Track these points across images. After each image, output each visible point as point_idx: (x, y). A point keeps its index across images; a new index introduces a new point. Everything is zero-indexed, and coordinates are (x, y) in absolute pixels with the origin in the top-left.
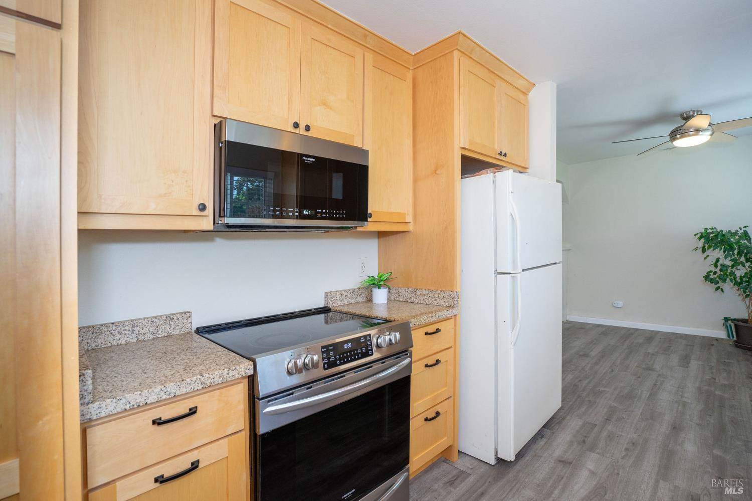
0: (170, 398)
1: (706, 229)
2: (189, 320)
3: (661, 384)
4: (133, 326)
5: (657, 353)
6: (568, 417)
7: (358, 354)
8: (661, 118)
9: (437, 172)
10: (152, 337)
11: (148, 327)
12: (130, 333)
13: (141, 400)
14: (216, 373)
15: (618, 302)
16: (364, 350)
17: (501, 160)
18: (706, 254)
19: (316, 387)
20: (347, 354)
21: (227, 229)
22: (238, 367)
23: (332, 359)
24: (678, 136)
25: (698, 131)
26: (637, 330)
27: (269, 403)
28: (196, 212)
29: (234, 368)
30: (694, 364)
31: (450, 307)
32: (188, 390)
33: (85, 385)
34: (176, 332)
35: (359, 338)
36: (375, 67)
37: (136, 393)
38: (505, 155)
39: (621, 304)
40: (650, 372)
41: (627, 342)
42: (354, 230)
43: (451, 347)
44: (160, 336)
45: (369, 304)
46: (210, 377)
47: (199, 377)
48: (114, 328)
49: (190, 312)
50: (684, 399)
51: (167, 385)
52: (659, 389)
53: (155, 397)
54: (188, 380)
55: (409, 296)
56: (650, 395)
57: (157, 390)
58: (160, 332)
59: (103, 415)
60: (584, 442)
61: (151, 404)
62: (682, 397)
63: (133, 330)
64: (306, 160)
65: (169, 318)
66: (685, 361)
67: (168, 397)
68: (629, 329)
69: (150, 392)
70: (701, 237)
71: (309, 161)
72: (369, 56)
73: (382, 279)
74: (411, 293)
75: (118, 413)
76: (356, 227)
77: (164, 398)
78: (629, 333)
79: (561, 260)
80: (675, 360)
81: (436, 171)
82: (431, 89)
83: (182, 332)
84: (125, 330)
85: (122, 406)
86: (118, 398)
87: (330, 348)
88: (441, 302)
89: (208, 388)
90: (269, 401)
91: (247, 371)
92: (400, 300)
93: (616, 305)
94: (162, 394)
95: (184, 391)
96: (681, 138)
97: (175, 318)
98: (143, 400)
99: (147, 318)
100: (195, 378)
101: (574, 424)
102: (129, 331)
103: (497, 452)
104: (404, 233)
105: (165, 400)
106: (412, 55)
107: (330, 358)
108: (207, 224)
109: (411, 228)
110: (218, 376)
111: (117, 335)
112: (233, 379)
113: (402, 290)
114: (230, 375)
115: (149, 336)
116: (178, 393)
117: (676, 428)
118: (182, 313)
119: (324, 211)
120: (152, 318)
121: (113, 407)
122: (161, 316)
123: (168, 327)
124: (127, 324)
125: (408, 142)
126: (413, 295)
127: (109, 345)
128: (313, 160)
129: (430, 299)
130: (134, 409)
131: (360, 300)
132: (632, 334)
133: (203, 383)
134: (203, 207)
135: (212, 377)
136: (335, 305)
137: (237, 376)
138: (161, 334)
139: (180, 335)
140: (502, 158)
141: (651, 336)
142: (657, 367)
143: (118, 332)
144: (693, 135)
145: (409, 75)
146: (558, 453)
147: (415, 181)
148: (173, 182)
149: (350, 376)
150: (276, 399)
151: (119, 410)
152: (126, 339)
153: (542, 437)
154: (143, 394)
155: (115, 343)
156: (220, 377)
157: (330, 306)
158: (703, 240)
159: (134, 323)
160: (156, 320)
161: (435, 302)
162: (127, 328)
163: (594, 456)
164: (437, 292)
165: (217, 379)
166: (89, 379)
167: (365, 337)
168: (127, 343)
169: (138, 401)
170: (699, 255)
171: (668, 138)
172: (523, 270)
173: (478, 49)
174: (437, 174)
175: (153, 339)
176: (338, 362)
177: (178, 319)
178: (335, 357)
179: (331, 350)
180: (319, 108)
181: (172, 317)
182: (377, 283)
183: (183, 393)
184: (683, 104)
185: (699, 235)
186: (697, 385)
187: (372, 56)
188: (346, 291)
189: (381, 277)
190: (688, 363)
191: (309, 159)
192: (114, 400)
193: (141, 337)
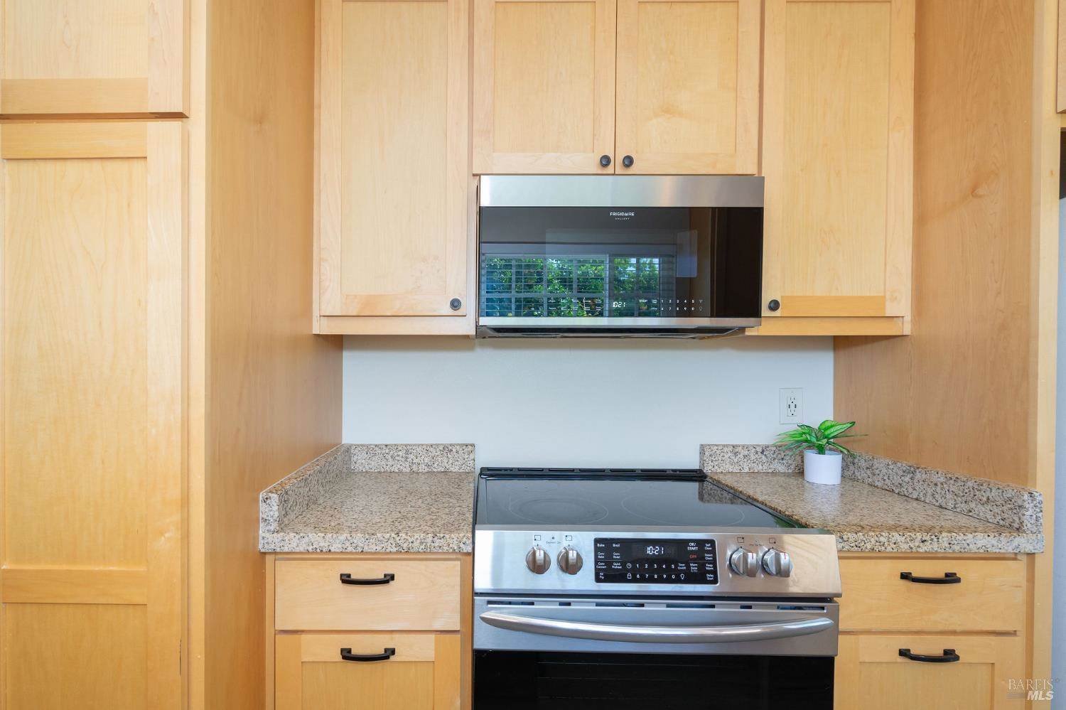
0: (356, 553)
2: (472, 456)
4: (407, 452)
7: (678, 573)
9: (980, 191)
10: (427, 470)
11: (423, 457)
12: (403, 460)
13: (324, 545)
14: (416, 536)
16: (694, 567)
19: (577, 606)
20: (651, 565)
21: (497, 334)
22: (447, 536)
23: (617, 566)
27: (490, 606)
28: (447, 310)
29: (442, 535)
31: (1007, 528)
32: (379, 548)
33: (271, 511)
34: (455, 469)
35: (686, 542)
37: (319, 534)
42: (740, 336)
44: (435, 470)
45: (793, 481)
46: (407, 540)
47: (393, 535)
48: (387, 451)
49: (473, 445)
51: (354, 535)
53: (340, 546)
54: (379, 535)
57: (342, 537)
58: (435, 465)
59: (286, 549)
61: (335, 553)
63: (407, 458)
64: (617, 217)
65: (447, 449)
67: (354, 551)
69: (334, 537)
71: (625, 217)
73: (828, 432)
74: (901, 473)
75: (301, 553)
76: (742, 329)
77: (350, 549)
81: (974, 190)
83: (461, 471)
84: (398, 456)
85: (304, 545)
86: (301, 535)
87: (614, 545)
88: (983, 512)
89: (405, 554)
90: (490, 602)
91: (462, 545)
92: (877, 483)
94: (348, 544)
95: (373, 548)
97: (454, 450)
98: (326, 545)
99: (422, 445)
100: (389, 535)
102: (402, 457)
105: (351, 553)
107: (611, 563)
108: (465, 326)
109: (907, 330)
110: (418, 541)
111: (390, 459)
112: (441, 551)
113: (880, 464)
114: (436, 545)
115: (423, 468)
116: (366, 549)
118: (461, 445)
119: (655, 302)
120: (427, 445)
121: (295, 544)
122: (437, 445)
123: (445, 460)
124: (400, 448)
127: (383, 470)
128: (631, 214)
129: (949, 496)
130: (317, 553)
131: (782, 468)
133: (397, 545)
134: (455, 304)
135: (410, 540)
136: (719, 471)
137: (446, 548)
138: (437, 468)
139: (460, 474)
143: (392, 457)
148: (421, 273)
149: (651, 608)
150: (510, 603)
151: (302, 549)
152: (399, 466)
154: (327, 537)
155: (388, 469)
156: (421, 543)
157: (708, 469)
159: (408, 449)
160: (431, 449)
161: (965, 508)
162: (400, 453)
164: (970, 484)
165: (416, 544)
166: (275, 504)
167: (700, 543)
168: (400, 472)
169: (322, 544)
174: (980, 196)
175: (428, 472)
176: (629, 576)
177: (457, 452)
178: (623, 564)
179: (617, 550)
180: (655, 121)
181: (451, 448)
182: (816, 440)
183: (372, 551)
188: (746, 447)
189: (826, 429)
191: (622, 214)
192: (297, 537)
193: (415, 468)
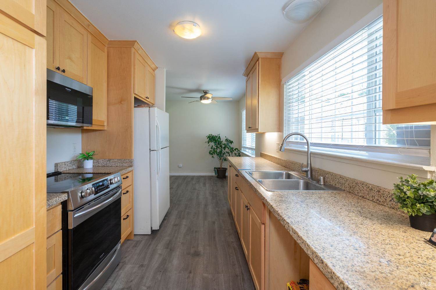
1: (209, 135)
3: (199, 193)
5: (196, 183)
6: (172, 211)
7: (105, 188)
8: (198, 90)
14: (54, 199)
15: (180, 165)
17: (147, 100)
18: (209, 144)
19: (92, 203)
22: (62, 196)
23: (96, 190)
24: (203, 99)
25: (208, 98)
26: (187, 176)
27: (76, 212)
29: (60, 196)
30: (207, 185)
31: (131, 166)
36: (92, 43)
38: (148, 98)
39: (181, 165)
40: (195, 190)
41: (185, 181)
43: (131, 185)
45: (82, 169)
50: (206, 197)
52: (199, 195)
55: (105, 163)
56: (197, 197)
60: (180, 217)
62: (206, 196)
64: (67, 90)
66: (204, 184)
68: (184, 176)
70: (208, 137)
72: (90, 36)
73: (89, 154)
74: (106, 161)
78: (185, 178)
79: (169, 146)
80: (202, 184)
81: (121, 102)
82: (118, 61)
87: (95, 185)
88: (125, 165)
91: (65, 198)
92: (100, 166)
93: (179, 166)
96: (203, 100)
101: (175, 213)
103: (152, 228)
104: (101, 131)
106: (108, 40)
109: (106, 129)
110: (55, 201)
113: (101, 161)
114: (59, 200)
117: (206, 205)
125: (105, 84)
126: (108, 162)
128: (70, 90)
129: (118, 163)
132: (186, 178)
135: (52, 202)
136: (62, 171)
137: (62, 201)
140: (147, 99)
141: (193, 177)
142: (197, 188)
144: (207, 99)
145: (106, 50)
146: (172, 223)
147: (108, 104)
149: (102, 198)
150: (78, 210)
153: (165, 220)
157: (59, 171)
158: (208, 139)
161: (122, 165)
163: (184, 220)
164: (122, 160)
170: (207, 144)
171: (199, 99)
172: (161, 149)
173: (141, 49)
174: (122, 104)
176: (99, 191)
180: (67, 60)
182: (86, 157)
184: (204, 88)
185: (207, 137)
186: (209, 192)
187: (91, 36)
188: (67, 162)
190: (206, 185)
